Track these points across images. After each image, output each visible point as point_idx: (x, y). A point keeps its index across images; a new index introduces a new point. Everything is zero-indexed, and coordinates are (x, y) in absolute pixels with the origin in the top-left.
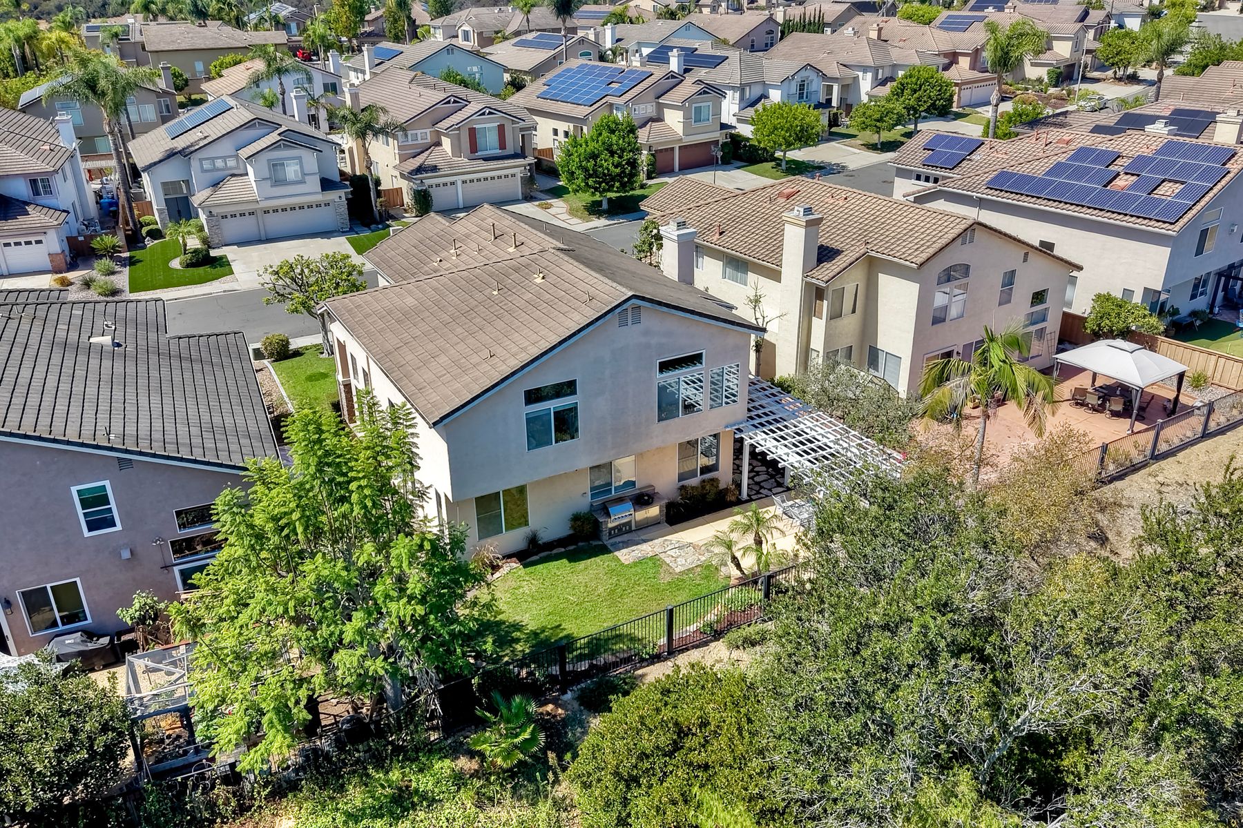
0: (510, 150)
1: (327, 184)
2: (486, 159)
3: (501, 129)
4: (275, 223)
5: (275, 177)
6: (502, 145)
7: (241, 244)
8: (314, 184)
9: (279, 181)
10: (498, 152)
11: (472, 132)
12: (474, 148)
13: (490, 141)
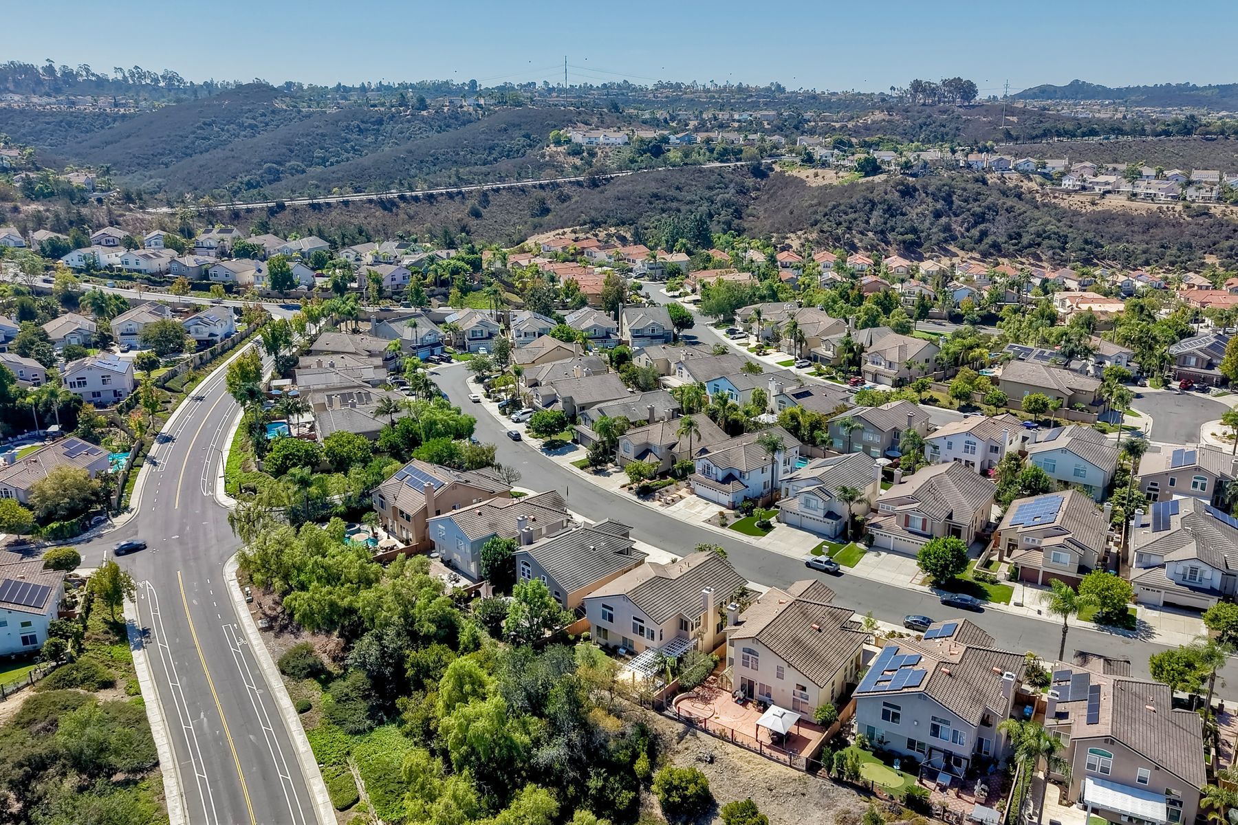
0: (928, 532)
1: (830, 515)
2: (910, 532)
3: (924, 521)
4: (806, 523)
5: (807, 504)
6: (924, 528)
7: (789, 525)
8: (821, 513)
9: (807, 506)
10: (920, 531)
11: (907, 517)
12: (907, 524)
13: (918, 526)
